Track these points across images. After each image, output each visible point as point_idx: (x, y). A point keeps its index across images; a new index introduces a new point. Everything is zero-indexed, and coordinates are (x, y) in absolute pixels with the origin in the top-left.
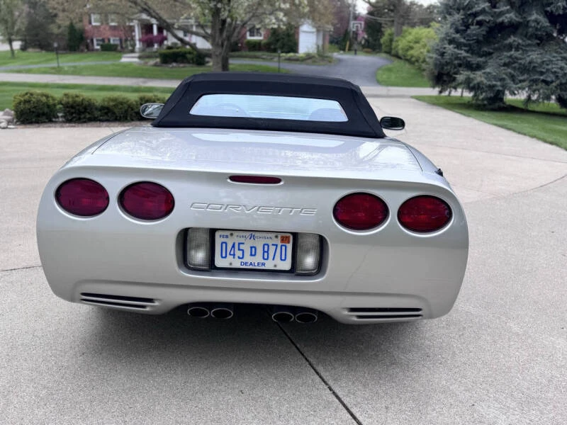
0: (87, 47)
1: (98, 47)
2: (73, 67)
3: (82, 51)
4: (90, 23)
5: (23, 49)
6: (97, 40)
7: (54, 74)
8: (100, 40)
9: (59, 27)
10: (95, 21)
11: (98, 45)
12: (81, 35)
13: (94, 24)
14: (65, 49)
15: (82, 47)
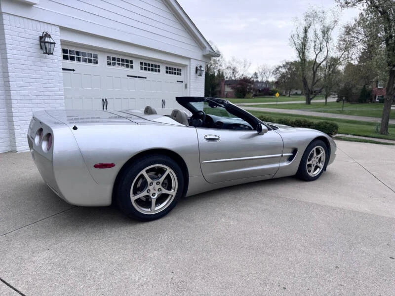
0: (371, 100)
1: (378, 101)
2: (350, 110)
3: (368, 103)
4: (377, 87)
5: (338, 101)
6: (378, 97)
7: (337, 113)
8: (381, 97)
9: (357, 89)
10: (380, 86)
11: (378, 99)
12: (369, 94)
13: (379, 87)
14: (356, 101)
15: (367, 101)
